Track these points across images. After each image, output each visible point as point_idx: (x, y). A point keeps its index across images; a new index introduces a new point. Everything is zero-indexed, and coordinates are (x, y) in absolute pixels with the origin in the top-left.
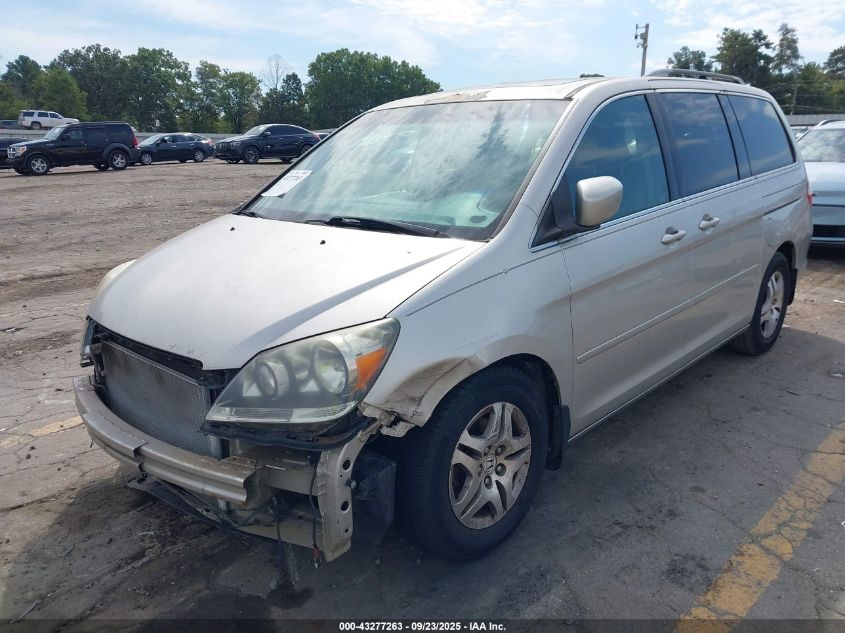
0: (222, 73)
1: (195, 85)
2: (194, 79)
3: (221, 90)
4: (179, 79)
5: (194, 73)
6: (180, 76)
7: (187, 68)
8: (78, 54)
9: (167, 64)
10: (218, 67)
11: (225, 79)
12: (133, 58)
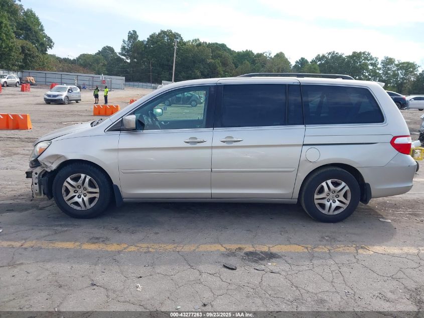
0: (396, 62)
1: (379, 69)
2: (379, 66)
3: (394, 71)
4: (371, 66)
5: (380, 63)
6: (372, 64)
7: (377, 60)
8: (324, 56)
9: (366, 59)
10: (394, 59)
11: (397, 65)
12: (349, 57)
